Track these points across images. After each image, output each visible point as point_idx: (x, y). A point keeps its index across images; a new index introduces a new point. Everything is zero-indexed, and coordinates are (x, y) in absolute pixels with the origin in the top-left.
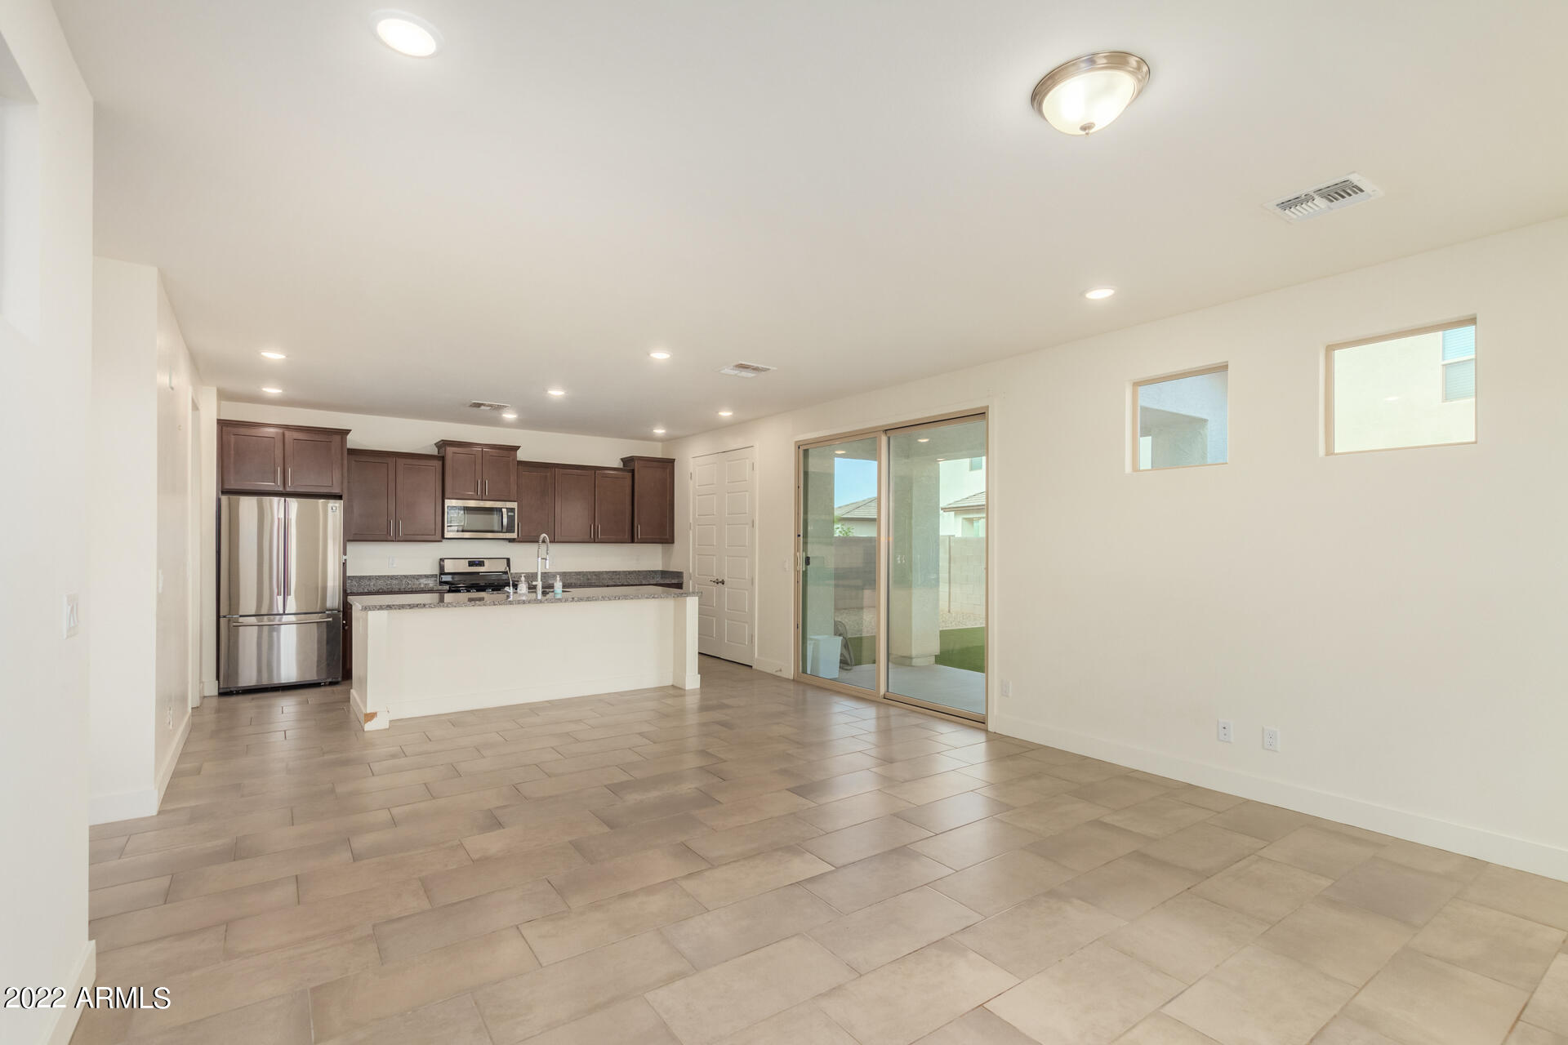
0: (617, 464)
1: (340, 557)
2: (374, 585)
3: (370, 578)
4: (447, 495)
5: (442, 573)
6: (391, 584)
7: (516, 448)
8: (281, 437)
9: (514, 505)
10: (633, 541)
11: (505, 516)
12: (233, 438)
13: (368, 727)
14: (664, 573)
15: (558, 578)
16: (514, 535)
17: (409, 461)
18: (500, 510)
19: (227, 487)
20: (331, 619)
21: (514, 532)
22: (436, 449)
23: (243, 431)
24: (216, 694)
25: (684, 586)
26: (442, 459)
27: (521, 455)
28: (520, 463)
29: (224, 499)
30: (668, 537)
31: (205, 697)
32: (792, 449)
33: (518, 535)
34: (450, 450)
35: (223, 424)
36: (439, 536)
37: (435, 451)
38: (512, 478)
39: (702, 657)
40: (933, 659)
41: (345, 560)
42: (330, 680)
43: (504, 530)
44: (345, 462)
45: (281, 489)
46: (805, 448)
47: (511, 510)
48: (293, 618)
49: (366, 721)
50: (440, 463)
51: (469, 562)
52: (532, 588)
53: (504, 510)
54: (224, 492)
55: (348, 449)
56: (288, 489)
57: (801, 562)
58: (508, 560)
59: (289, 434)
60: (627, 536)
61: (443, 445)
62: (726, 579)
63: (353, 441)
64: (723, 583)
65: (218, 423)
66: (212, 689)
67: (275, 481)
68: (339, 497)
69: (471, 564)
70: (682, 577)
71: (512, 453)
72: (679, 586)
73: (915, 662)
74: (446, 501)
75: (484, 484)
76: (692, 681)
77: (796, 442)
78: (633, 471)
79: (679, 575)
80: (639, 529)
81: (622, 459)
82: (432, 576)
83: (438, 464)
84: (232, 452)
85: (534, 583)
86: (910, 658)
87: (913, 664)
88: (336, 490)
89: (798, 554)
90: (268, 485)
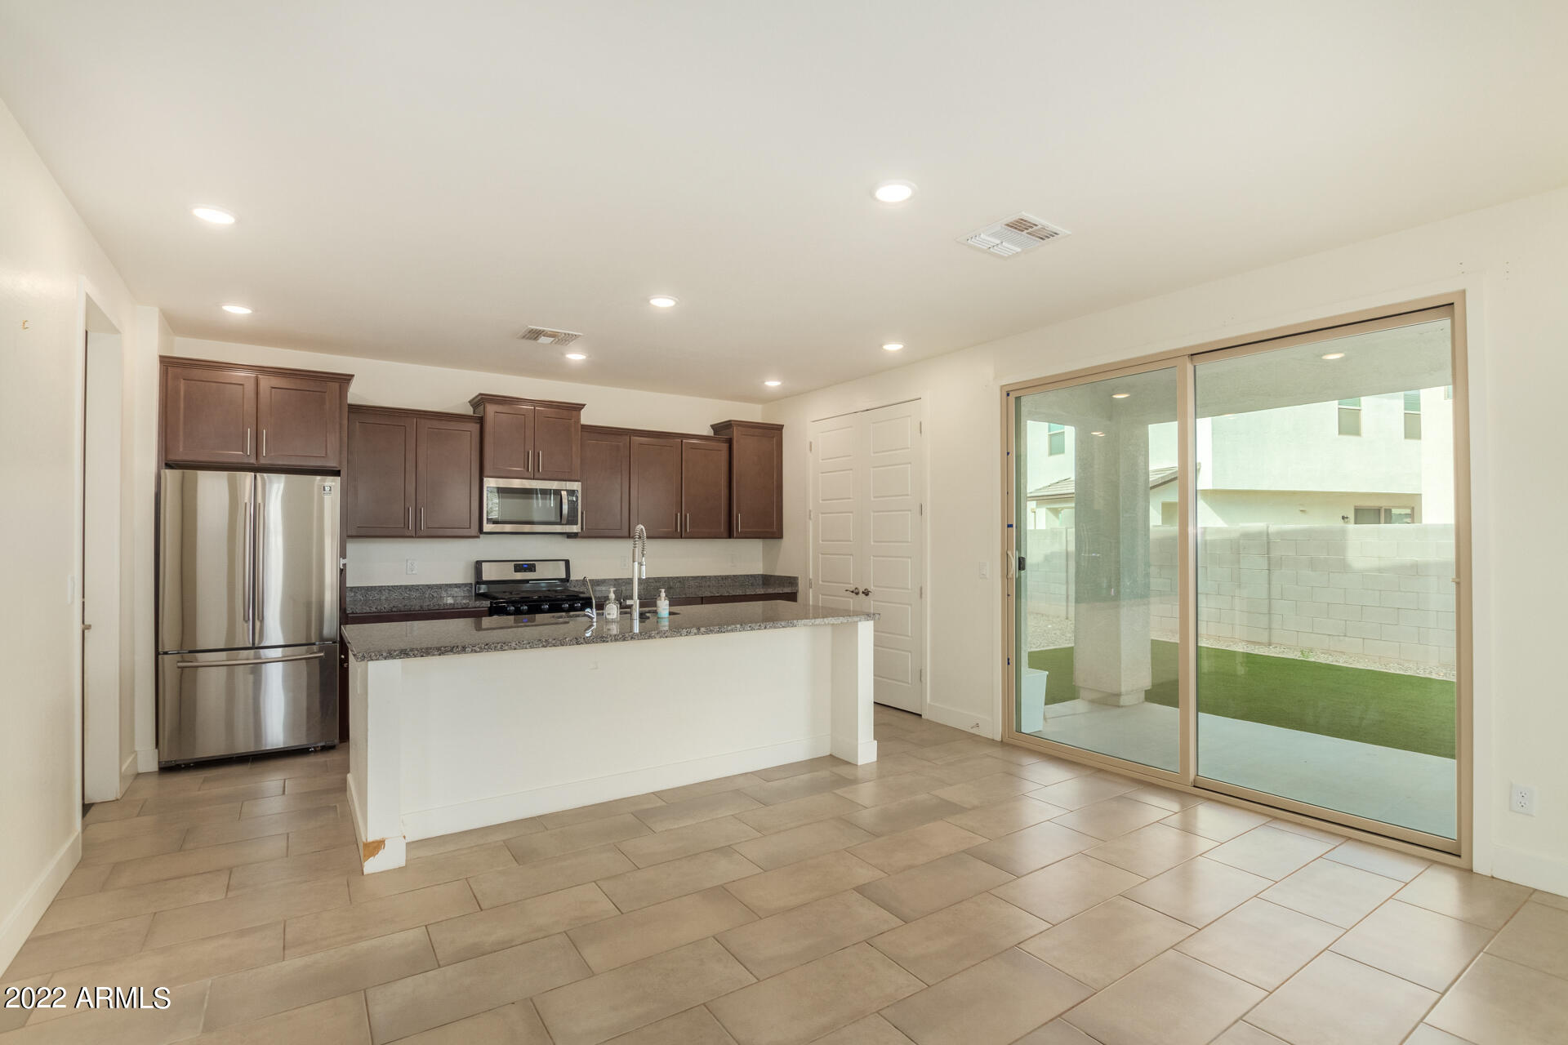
0: (707, 431)
1: (338, 562)
2: (386, 599)
3: (381, 589)
4: (486, 472)
5: (479, 581)
6: (409, 598)
7: (579, 407)
8: (253, 382)
9: (576, 486)
10: (730, 536)
11: (565, 501)
12: (182, 385)
13: (371, 866)
14: (767, 579)
15: (663, 594)
16: (575, 529)
17: (436, 424)
18: (557, 492)
19: (173, 457)
20: (322, 654)
21: (577, 524)
22: (472, 409)
23: (197, 373)
24: (157, 769)
25: (800, 597)
26: (481, 421)
27: (586, 418)
28: (585, 428)
29: (171, 476)
30: (775, 530)
31: (138, 775)
32: (997, 396)
33: (582, 529)
34: (491, 409)
35: (168, 364)
36: (474, 530)
37: (470, 411)
38: (574, 449)
39: (880, 708)
40: (1143, 695)
41: (344, 565)
42: (322, 744)
43: (564, 521)
44: (345, 422)
45: (253, 461)
46: (1017, 394)
47: (571, 493)
48: (277, 653)
49: (367, 857)
50: (478, 426)
51: (516, 566)
52: (625, 609)
53: (564, 493)
54: (169, 466)
55: (349, 405)
56: (263, 461)
57: (1014, 563)
58: (567, 562)
59: (266, 382)
60: (723, 528)
61: (481, 401)
62: (871, 588)
63: (357, 394)
64: (866, 593)
65: (161, 362)
66: (148, 760)
67: (244, 449)
68: (337, 473)
69: (520, 567)
70: (797, 585)
71: (574, 413)
72: (792, 597)
73: (1124, 700)
74: (485, 479)
75: (536, 456)
76: (866, 751)
77: (1002, 387)
78: (730, 442)
79: (792, 581)
80: (739, 519)
81: (712, 426)
82: (465, 585)
83: (474, 428)
84: (182, 405)
85: (629, 602)
86: (1118, 695)
87: (1122, 704)
88: (332, 463)
89: (1009, 553)
90: (234, 455)
